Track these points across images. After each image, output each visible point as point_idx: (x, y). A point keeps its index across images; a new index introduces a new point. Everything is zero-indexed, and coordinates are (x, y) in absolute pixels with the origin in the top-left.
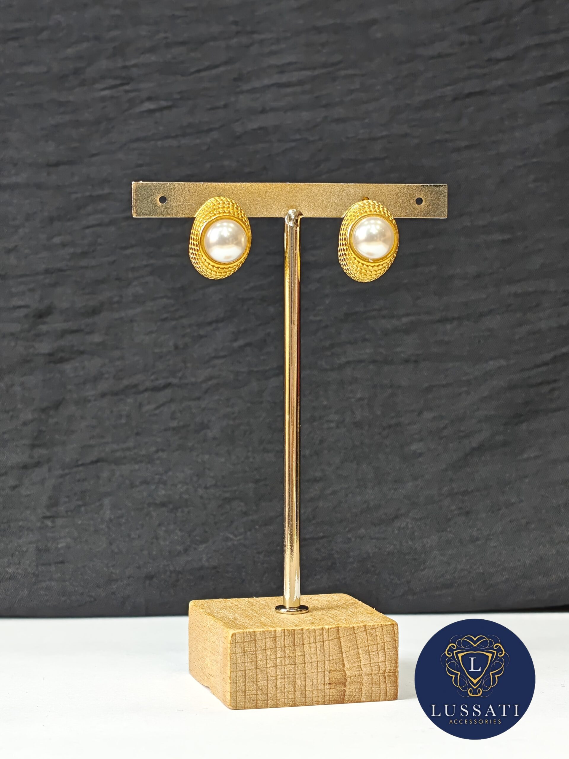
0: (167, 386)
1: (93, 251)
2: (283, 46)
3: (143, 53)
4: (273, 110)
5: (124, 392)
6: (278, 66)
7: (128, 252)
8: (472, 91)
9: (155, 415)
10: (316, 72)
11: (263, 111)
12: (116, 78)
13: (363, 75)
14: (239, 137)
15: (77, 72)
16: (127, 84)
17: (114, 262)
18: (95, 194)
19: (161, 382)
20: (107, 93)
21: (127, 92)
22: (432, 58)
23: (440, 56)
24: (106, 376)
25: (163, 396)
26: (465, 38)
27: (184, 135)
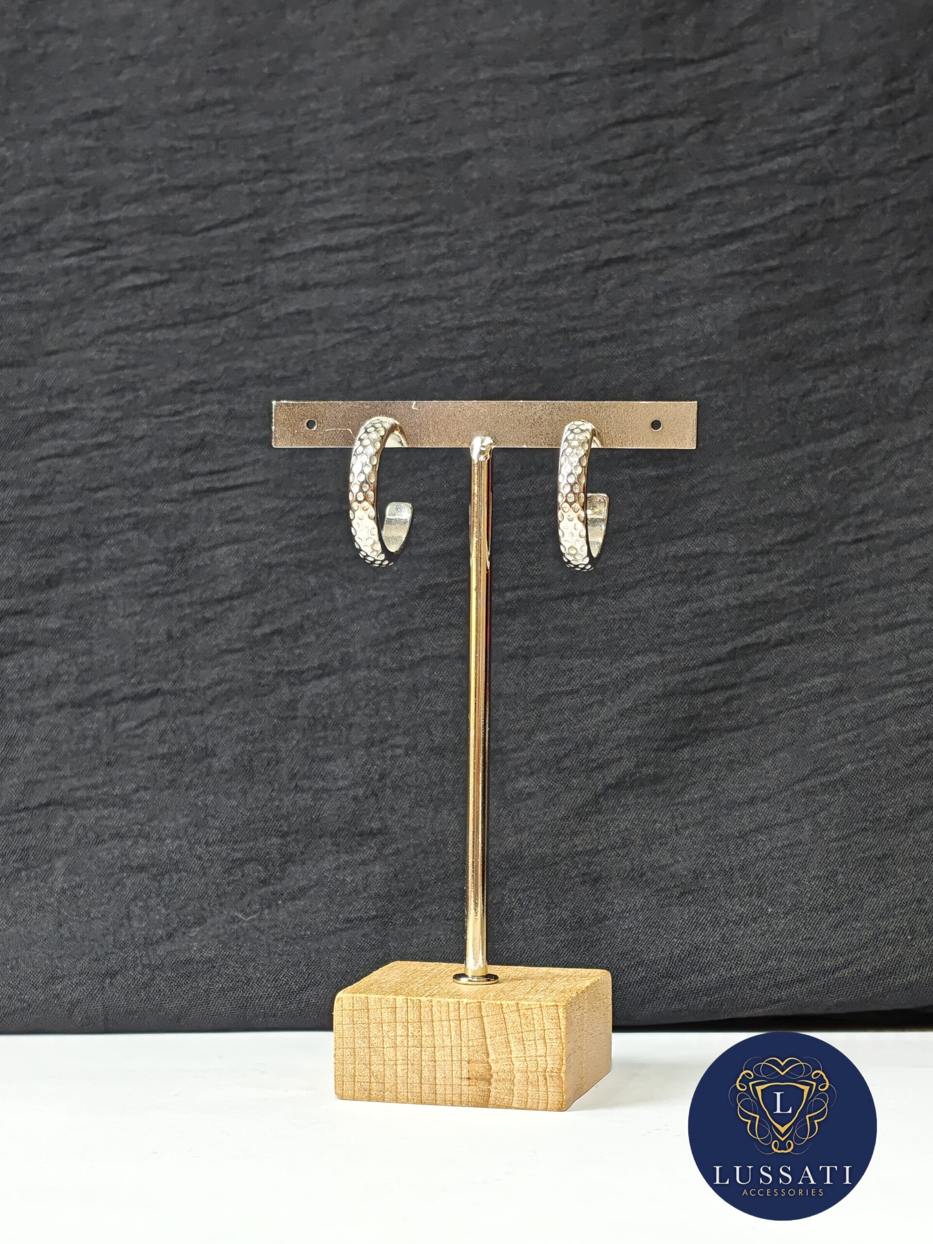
0: (155, 693)
1: (50, 494)
2: (334, 191)
3: (125, 203)
4: (316, 285)
5: (91, 701)
6: (325, 221)
7: (100, 495)
8: (614, 256)
9: (137, 736)
10: (382, 230)
11: (304, 287)
12: (86, 239)
13: (451, 235)
14: (267, 326)
15: (28, 230)
16: (104, 248)
17: (79, 509)
18: (53, 410)
19: (146, 687)
20: (72, 261)
21: (103, 259)
22: (553, 208)
23: (565, 205)
24: (65, 678)
25: (148, 708)
26: (603, 178)
27: (185, 324)
